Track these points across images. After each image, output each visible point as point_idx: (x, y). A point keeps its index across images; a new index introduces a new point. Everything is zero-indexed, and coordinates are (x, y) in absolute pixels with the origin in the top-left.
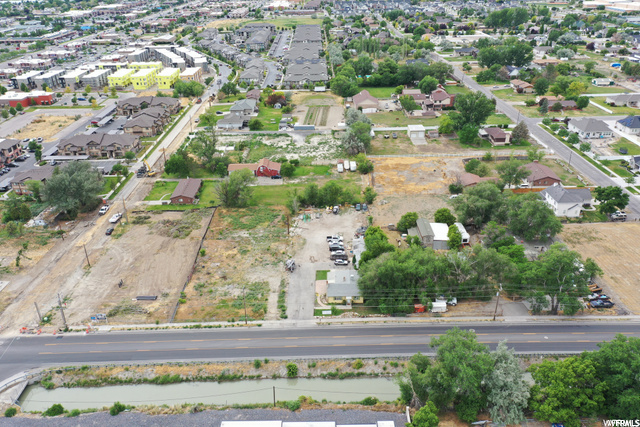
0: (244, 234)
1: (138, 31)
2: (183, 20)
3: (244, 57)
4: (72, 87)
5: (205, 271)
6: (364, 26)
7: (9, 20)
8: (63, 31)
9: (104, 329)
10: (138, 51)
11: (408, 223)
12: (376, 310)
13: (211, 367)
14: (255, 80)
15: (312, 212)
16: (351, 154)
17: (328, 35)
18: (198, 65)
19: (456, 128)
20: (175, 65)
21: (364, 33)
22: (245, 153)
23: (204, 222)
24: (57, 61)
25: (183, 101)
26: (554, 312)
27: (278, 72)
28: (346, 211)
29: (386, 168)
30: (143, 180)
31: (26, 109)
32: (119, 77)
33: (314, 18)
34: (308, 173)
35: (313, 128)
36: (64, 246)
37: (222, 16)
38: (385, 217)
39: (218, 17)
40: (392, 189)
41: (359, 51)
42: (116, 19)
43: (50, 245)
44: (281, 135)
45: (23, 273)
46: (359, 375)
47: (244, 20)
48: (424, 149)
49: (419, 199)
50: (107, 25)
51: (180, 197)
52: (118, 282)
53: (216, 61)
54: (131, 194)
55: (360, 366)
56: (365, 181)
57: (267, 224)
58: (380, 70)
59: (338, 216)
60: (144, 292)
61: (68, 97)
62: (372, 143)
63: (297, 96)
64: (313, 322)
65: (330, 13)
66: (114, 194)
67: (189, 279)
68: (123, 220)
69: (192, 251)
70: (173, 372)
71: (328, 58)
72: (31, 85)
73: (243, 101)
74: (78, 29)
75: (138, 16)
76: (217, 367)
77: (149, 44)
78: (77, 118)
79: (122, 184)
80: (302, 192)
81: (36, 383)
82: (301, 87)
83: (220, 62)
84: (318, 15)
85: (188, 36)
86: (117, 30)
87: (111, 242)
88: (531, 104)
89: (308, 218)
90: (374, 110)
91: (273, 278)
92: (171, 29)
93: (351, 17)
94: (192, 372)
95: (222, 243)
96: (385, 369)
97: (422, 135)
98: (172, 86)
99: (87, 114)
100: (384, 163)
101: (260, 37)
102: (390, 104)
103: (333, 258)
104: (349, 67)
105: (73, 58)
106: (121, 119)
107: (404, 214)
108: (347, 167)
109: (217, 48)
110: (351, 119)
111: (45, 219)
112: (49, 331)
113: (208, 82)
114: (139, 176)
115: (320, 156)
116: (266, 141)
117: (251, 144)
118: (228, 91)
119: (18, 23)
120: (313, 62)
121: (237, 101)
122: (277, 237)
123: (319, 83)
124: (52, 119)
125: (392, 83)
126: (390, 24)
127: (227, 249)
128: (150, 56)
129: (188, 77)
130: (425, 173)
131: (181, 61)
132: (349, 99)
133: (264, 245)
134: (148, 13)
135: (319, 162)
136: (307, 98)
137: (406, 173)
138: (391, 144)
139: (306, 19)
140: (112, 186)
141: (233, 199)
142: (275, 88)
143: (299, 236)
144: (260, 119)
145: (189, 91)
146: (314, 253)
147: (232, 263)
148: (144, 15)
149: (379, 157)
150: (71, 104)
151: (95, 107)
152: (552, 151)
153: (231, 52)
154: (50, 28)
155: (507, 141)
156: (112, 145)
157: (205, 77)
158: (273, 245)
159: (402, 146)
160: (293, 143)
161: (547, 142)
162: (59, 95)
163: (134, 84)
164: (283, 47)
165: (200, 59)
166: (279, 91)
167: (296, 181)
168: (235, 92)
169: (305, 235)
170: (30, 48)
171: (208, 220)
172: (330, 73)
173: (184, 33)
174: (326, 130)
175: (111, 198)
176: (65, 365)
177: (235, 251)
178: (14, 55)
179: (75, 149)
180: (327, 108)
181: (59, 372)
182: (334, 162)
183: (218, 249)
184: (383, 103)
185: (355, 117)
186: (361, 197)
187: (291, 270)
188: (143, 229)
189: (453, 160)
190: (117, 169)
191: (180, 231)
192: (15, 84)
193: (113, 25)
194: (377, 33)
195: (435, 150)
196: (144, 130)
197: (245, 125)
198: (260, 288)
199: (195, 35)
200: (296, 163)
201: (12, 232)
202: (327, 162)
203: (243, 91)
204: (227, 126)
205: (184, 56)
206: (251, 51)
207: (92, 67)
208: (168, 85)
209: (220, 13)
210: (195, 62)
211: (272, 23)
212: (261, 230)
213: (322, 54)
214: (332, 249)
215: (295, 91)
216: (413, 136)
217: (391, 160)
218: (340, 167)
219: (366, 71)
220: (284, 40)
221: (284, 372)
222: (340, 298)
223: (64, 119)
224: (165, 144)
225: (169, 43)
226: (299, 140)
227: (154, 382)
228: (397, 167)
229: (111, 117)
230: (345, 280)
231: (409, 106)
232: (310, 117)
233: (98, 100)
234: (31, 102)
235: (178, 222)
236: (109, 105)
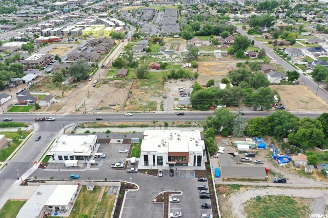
0: (146, 87)
1: (91, 12)
2: (111, 7)
3: (142, 23)
4: (66, 35)
5: (132, 98)
6: (197, 9)
7: (29, 6)
8: (56, 11)
9: (99, 113)
10: (93, 20)
11: (211, 83)
12: (196, 108)
13: (138, 123)
14: (147, 33)
15: (173, 81)
16: (189, 61)
17: (180, 14)
18: (121, 26)
19: (235, 51)
20: (111, 26)
21: (197, 13)
22: (145, 61)
23: (130, 83)
24: (57, 25)
25: (116, 41)
26: (262, 110)
27: (157, 30)
28: (186, 80)
29: (204, 66)
30: (104, 70)
31: (49, 44)
32: (87, 30)
33: (174, 6)
34: (171, 68)
35: (173, 52)
36: (78, 90)
37: (129, 5)
38: (202, 82)
39: (127, 5)
40: (206, 74)
41: (194, 21)
42: (79, 6)
43: (73, 90)
44: (159, 54)
45: (65, 98)
46: (189, 126)
47: (140, 6)
48: (220, 60)
49: (216, 77)
50: (76, 9)
51: (120, 75)
52: (101, 100)
53: (128, 25)
54: (100, 74)
55: (190, 123)
56: (195, 70)
57: (155, 84)
58: (204, 28)
59: (183, 82)
60: (111, 103)
61: (66, 39)
62: (199, 57)
63: (166, 39)
64: (173, 112)
65: (181, 3)
66: (93, 74)
67: (127, 100)
68: (99, 83)
69: (127, 92)
70: (125, 124)
71: (180, 24)
72: (48, 34)
73: (142, 41)
74: (62, 11)
75: (89, 5)
76: (141, 123)
77: (97, 17)
78: (71, 47)
79: (96, 71)
80: (169, 74)
81: (78, 126)
82: (168, 36)
83: (130, 25)
84: (176, 4)
85: (114, 14)
86: (81, 11)
87: (95, 89)
88: (270, 43)
89: (171, 82)
91: (159, 100)
92: (106, 11)
93: (192, 5)
94: (132, 124)
95: (138, 90)
96: (198, 124)
97: (220, 54)
98: (110, 35)
99: (75, 46)
100: (203, 65)
101: (148, 14)
102: (208, 43)
103: (181, 95)
104: (190, 27)
105: (63, 23)
106: (90, 48)
107: (210, 80)
108: (187, 65)
109: (129, 19)
110: (190, 47)
111: (69, 81)
112: (79, 113)
113: (126, 33)
114: (102, 68)
115: (176, 62)
116: (152, 56)
117: (147, 57)
118: (136, 36)
119: (33, 8)
120: (173, 25)
121: (140, 41)
122: (159, 88)
123: (176, 34)
124: (61, 48)
125: (209, 34)
126: (210, 9)
127: (140, 92)
128: (98, 22)
129: (118, 31)
130: (220, 68)
131: (113, 24)
132: (189, 41)
133: (155, 91)
134: (94, 3)
135: (176, 64)
136: (170, 40)
137: (212, 68)
138: (207, 58)
139: (170, 6)
140: (93, 71)
141: (141, 75)
142: (156, 36)
143: (168, 88)
144: (151, 48)
145: (118, 37)
146: (174, 93)
147: (143, 96)
148: (92, 4)
149: (201, 62)
150: (68, 42)
151: (78, 43)
152: (275, 61)
153: (135, 21)
154: (49, 10)
155: (256, 57)
156: (90, 57)
157: (124, 32)
158: (158, 91)
159: (211, 59)
160: (164, 57)
161: (274, 57)
162: (62, 38)
163: (94, 34)
164: (159, 18)
165: (122, 23)
166: (158, 37)
167: (166, 70)
168: (139, 38)
169: (170, 88)
170: (43, 19)
171: (132, 83)
172: (181, 30)
173: (112, 12)
174: (179, 53)
175: (92, 75)
176: (87, 122)
177: (143, 92)
178: (36, 22)
179: (75, 58)
180: (179, 44)
181: (86, 123)
182: (182, 64)
183: (137, 92)
184: (204, 43)
185: (191, 46)
186: (193, 76)
187: (165, 98)
188: (106, 86)
189: (233, 64)
190: (93, 65)
191: (122, 86)
192: (42, 34)
193: (78, 9)
194: (203, 12)
195: (225, 60)
196: (101, 52)
197: (144, 50)
198: (154, 103)
199: (118, 13)
200: (166, 64)
201: (57, 86)
202: (179, 64)
203: (142, 37)
204: (136, 51)
205: (114, 22)
206: (144, 20)
207: (74, 27)
208: (109, 34)
209: (128, 3)
210: (120, 24)
211: (154, 8)
212: (153, 86)
213: (177, 22)
214: (180, 92)
215: (165, 37)
216: (216, 55)
217: (206, 64)
218: (184, 66)
219: (197, 29)
220: (159, 16)
221: (163, 124)
222: (183, 105)
223: (66, 48)
224: (110, 57)
225: (106, 17)
226: (167, 56)
227: (119, 127)
228: (208, 66)
229: (86, 47)
230: (186, 100)
231: (216, 43)
232: (172, 47)
233: (79, 41)
234: (50, 41)
235: (120, 83)
236: (84, 42)
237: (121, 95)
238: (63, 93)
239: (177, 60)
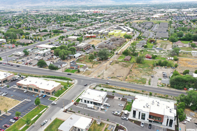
0: (141, 69)
1: (115, 22)
2: (127, 20)
3: (144, 30)
4: (100, 34)
5: (131, 74)
6: (183, 24)
7: (84, 18)
8: (96, 21)
9: (110, 80)
10: (115, 27)
11: (187, 72)
12: (173, 87)
13: (133, 90)
14: (147, 36)
15: (159, 67)
16: (172, 56)
17: (170, 26)
18: (131, 31)
20: (125, 31)
21: (182, 26)
22: (142, 53)
23: (131, 65)
24: (96, 28)
25: (127, 40)
27: (153, 35)
28: (169, 68)
30: (117, 55)
32: (111, 33)
33: (166, 21)
34: (159, 59)
35: (162, 49)
36: (101, 65)
37: (138, 19)
38: (180, 71)
39: (137, 20)
40: (183, 65)
41: (179, 31)
42: (109, 19)
43: (98, 65)
44: (152, 50)
45: (93, 68)
46: (167, 98)
47: (144, 21)
48: (196, 57)
49: (191, 68)
50: (107, 21)
51: (126, 59)
53: (135, 31)
54: (114, 57)
55: (168, 96)
56: (176, 62)
57: (147, 68)
58: (186, 36)
59: (166, 69)
60: (118, 75)
61: (99, 37)
62: (179, 54)
63: (158, 41)
64: (157, 87)
65: (172, 19)
66: (111, 57)
67: (128, 75)
68: (113, 62)
69: (128, 70)
70: (125, 89)
71: (169, 32)
72: (91, 33)
73: (143, 41)
74: (100, 21)
75: (115, 19)
76: (134, 90)
77: (118, 26)
78: (101, 41)
79: (113, 55)
80: (157, 62)
81: (98, 86)
82: (160, 39)
83: (137, 31)
84: (168, 20)
85: (128, 24)
86: (109, 22)
87: (111, 66)
89: (158, 68)
90: (182, 46)
91: (148, 78)
92: (123, 22)
93: (179, 21)
94: (129, 90)
95: (136, 70)
96: (173, 98)
97: (196, 54)
98: (124, 36)
99: (104, 41)
100: (182, 59)
101: (149, 25)
102: (188, 46)
103: (164, 77)
104: (176, 34)
105: (99, 28)
106: (112, 42)
107: (186, 70)
108: (171, 58)
109: (136, 27)
110: (174, 47)
111: (97, 59)
112: (99, 78)
113: (133, 36)
114: (116, 54)
115: (163, 55)
116: (148, 50)
117: (144, 51)
118: (139, 38)
119: (86, 19)
120: (164, 32)
121: (141, 41)
122: (149, 71)
123: (165, 38)
124: (96, 41)
125: (189, 40)
126: (192, 24)
127: (137, 71)
128: (118, 28)
129: (129, 34)
130: (194, 63)
131: (127, 30)
132: (174, 43)
133: (146, 72)
134: (117, 18)
135: (163, 57)
136: (161, 42)
137: (188, 62)
138: (185, 55)
139: (164, 21)
140: (111, 55)
141: (139, 61)
142: (152, 38)
143: (155, 71)
144: (147, 45)
145: (129, 37)
146: (159, 75)
147: (138, 74)
148: (116, 18)
149: (181, 58)
150: (100, 38)
151: (105, 39)
153: (140, 29)
154: (93, 21)
156: (110, 47)
157: (132, 35)
158: (148, 72)
159: (189, 56)
160: (156, 52)
162: (97, 36)
163: (115, 35)
164: (155, 28)
165: (132, 30)
166: (153, 39)
167: (156, 60)
168: (141, 39)
169: (157, 71)
170: (89, 25)
171: (132, 65)
172: (169, 36)
173: (127, 23)
174: (166, 50)
175: (110, 58)
176: (103, 84)
177: (139, 72)
178: (86, 27)
180: (167, 45)
182: (167, 57)
183: (135, 71)
184: (185, 45)
185: (175, 47)
186: (174, 66)
187: (152, 77)
188: (117, 65)
190: (111, 52)
191: (126, 66)
192: (87, 33)
193: (108, 21)
194: (187, 26)
196: (117, 45)
197: (143, 46)
198: (145, 79)
199: (130, 24)
200: (156, 56)
201: (90, 61)
202: (165, 57)
203: (143, 39)
204: (138, 46)
205: (127, 29)
206: (146, 29)
207: (104, 30)
209: (137, 19)
210: (131, 30)
211: (153, 22)
212: (145, 69)
213: (167, 31)
214: (163, 75)
215: (158, 40)
216: (193, 54)
217: (184, 59)
218: (169, 58)
219: (181, 36)
220: (156, 26)
221: (149, 94)
222: (164, 84)
223: (98, 41)
224: (122, 49)
225: (123, 26)
226: (158, 51)
227: (121, 90)
228: (186, 61)
229: (109, 42)
230: (167, 81)
231: (193, 46)
232: (161, 46)
233: (106, 38)
234: (91, 37)
235: (125, 64)
236: (109, 39)
237: (125, 71)
238: (93, 65)
239: (163, 54)
